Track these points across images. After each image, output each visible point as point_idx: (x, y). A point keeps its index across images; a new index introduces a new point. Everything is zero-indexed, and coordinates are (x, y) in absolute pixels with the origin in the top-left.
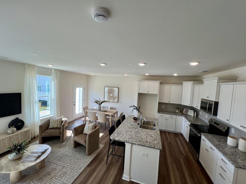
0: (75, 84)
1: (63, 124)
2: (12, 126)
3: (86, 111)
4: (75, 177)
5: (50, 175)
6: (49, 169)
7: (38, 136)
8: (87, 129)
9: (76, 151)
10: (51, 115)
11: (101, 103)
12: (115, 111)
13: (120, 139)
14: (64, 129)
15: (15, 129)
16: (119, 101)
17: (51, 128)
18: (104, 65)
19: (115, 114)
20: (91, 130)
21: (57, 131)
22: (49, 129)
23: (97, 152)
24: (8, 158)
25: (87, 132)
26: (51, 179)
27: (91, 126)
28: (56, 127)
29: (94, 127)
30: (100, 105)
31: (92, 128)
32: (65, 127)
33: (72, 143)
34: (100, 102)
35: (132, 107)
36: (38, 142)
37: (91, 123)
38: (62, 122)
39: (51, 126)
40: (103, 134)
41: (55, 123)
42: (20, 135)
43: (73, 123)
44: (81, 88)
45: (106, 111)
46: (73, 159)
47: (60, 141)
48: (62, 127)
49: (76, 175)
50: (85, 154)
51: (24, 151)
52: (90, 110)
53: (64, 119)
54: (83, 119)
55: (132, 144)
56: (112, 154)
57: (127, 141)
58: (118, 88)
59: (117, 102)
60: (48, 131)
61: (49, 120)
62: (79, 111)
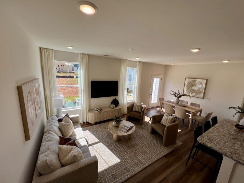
0: (154, 75)
1: (143, 110)
2: (113, 103)
3: (162, 102)
4: (153, 160)
5: (134, 147)
6: (133, 142)
7: (125, 114)
8: (165, 121)
9: (153, 137)
10: (134, 100)
11: (180, 97)
12: (198, 109)
13: (214, 147)
14: (144, 115)
15: (114, 106)
16: (205, 96)
17: (134, 111)
18: (198, 50)
19: (197, 112)
20: (169, 123)
21: (139, 114)
22: (133, 111)
23: (174, 147)
24: (112, 124)
25: (165, 123)
26: (135, 151)
27: (169, 119)
28: (138, 111)
29: (173, 121)
30: (178, 98)
31: (171, 121)
32: (144, 113)
33: (150, 128)
34: (179, 95)
35: (235, 108)
36: (125, 118)
37: (170, 116)
38: (142, 108)
39: (134, 109)
40: (180, 130)
41: (137, 107)
42: (117, 110)
43: (149, 111)
44: (159, 79)
45: (185, 106)
46: (150, 142)
47: (140, 123)
48: (142, 112)
49: (154, 159)
50: (162, 144)
51: (121, 123)
52: (166, 101)
53: (143, 106)
54: (158, 109)
55: (238, 162)
56: (193, 158)
57: (228, 155)
58: (207, 80)
59: (202, 97)
60: (132, 112)
61: (133, 104)
62: (154, 101)
